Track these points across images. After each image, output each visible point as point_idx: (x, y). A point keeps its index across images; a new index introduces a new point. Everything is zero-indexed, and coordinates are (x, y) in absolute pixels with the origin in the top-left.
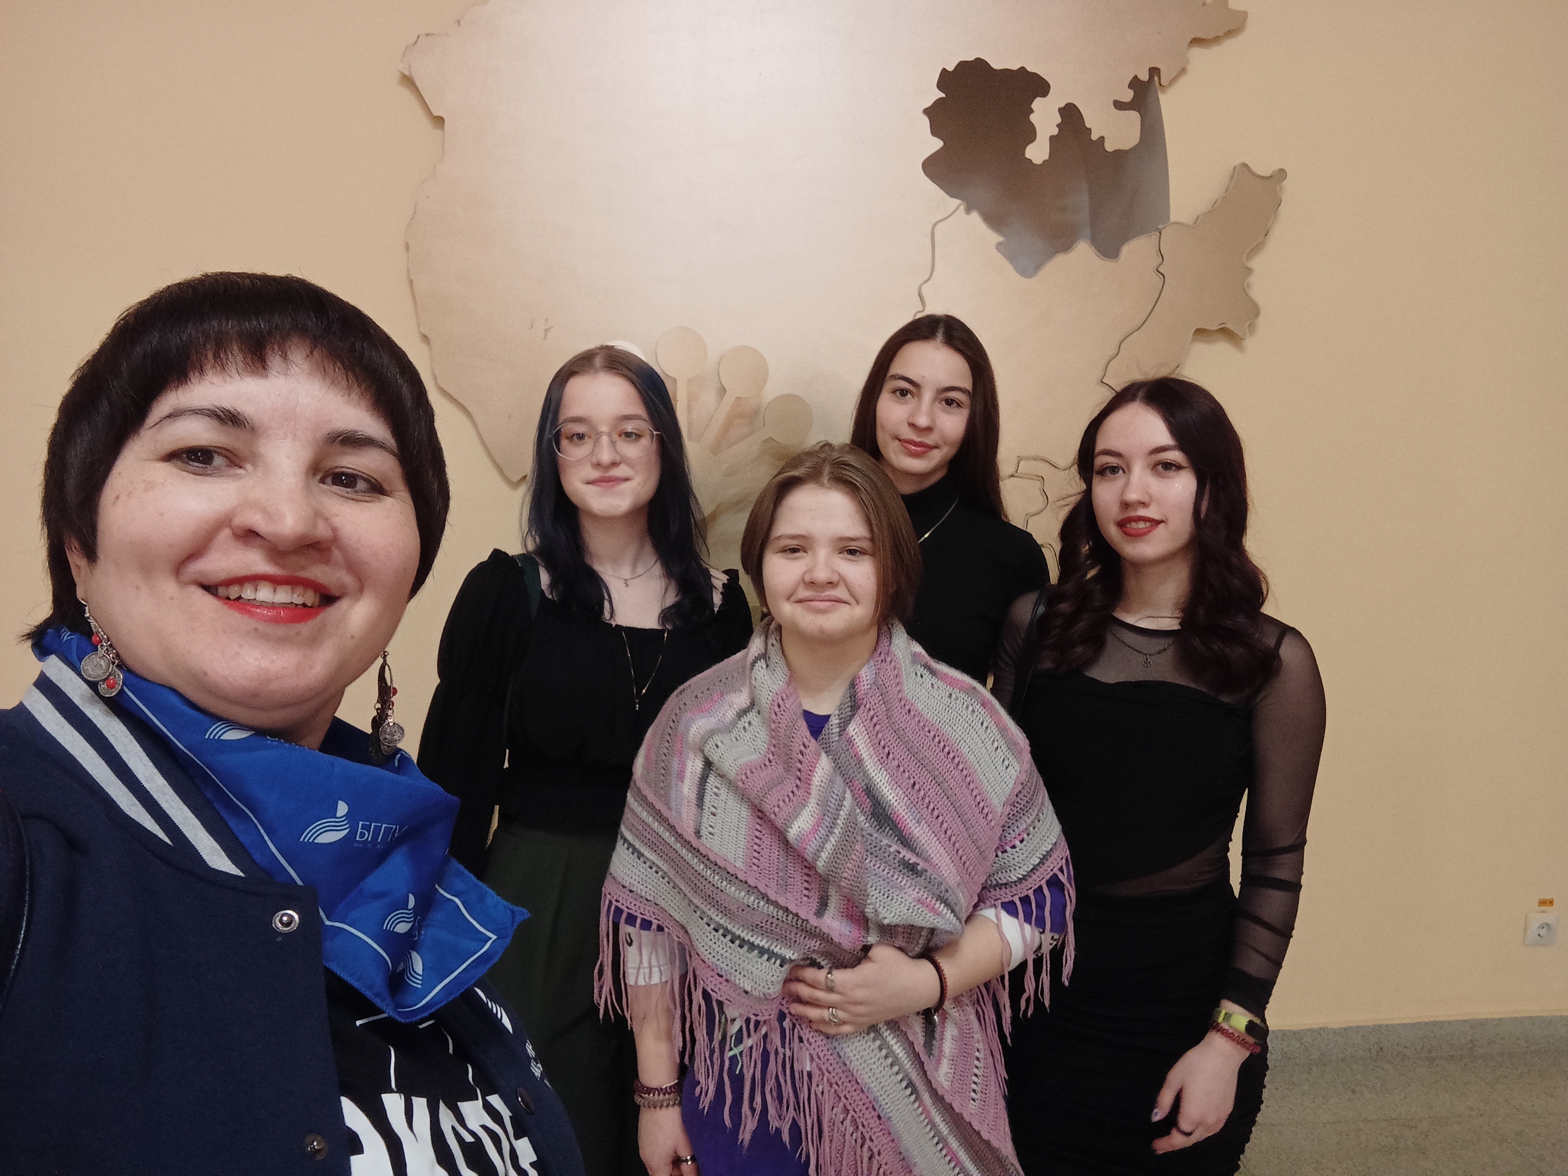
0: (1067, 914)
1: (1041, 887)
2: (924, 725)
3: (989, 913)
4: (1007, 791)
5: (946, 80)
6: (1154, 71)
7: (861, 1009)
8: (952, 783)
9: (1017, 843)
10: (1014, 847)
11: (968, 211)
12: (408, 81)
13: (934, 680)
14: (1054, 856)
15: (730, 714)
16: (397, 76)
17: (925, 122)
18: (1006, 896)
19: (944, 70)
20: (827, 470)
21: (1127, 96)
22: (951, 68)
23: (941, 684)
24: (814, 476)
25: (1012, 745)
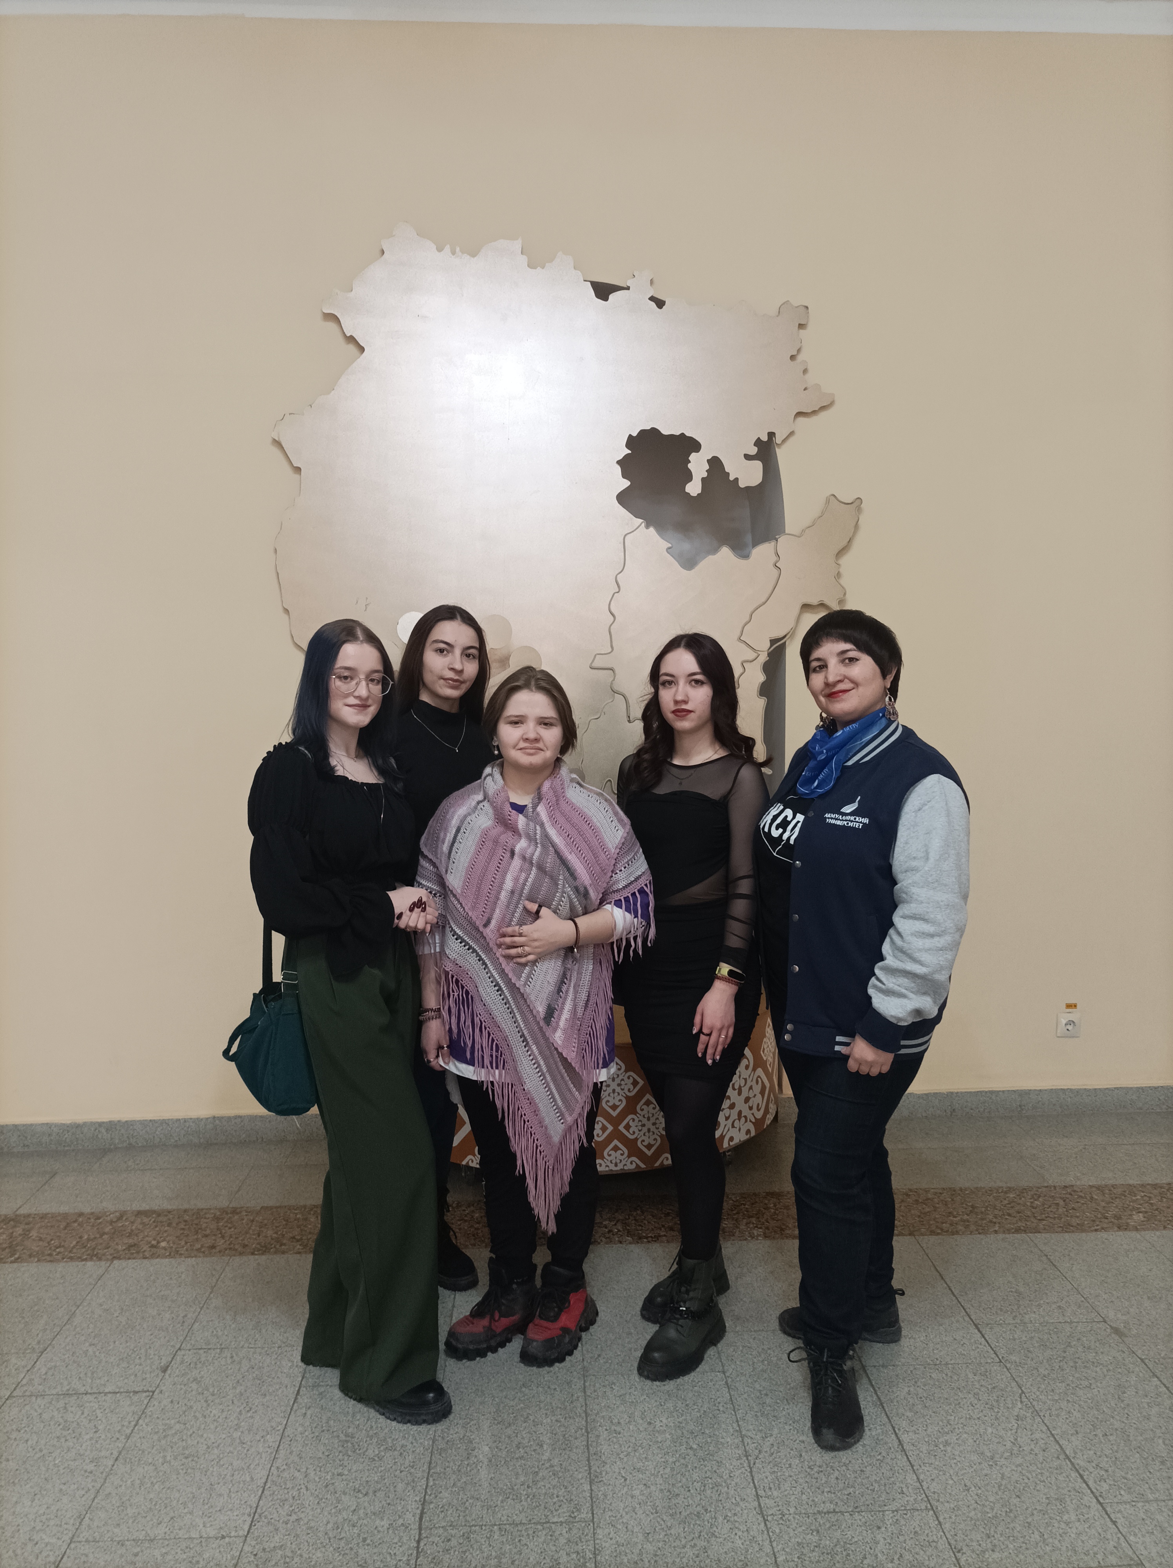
0: (650, 908)
1: (635, 893)
2: (574, 808)
3: (608, 907)
4: (617, 842)
5: (631, 442)
6: (771, 435)
7: (536, 944)
8: (588, 835)
9: (623, 869)
10: (621, 871)
11: (647, 527)
12: (277, 443)
13: (582, 789)
14: (643, 878)
15: (474, 803)
16: (270, 440)
17: (618, 469)
18: (617, 897)
19: (630, 435)
20: (533, 683)
21: (754, 451)
22: (635, 434)
23: (585, 791)
24: (526, 686)
25: (620, 821)
